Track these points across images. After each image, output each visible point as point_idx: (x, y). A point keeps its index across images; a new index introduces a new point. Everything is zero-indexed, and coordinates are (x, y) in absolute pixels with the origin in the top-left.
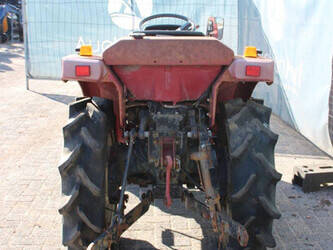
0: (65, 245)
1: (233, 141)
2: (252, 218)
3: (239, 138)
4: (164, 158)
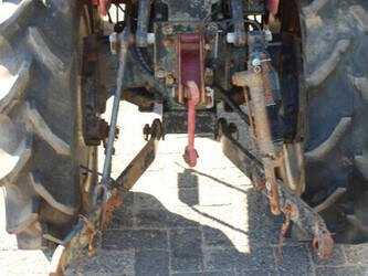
0: (10, 233)
1: (313, 48)
2: (341, 190)
3: (323, 44)
4: (185, 87)
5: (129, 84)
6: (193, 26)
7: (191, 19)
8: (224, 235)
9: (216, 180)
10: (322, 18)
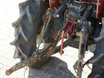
7: (75, 14)
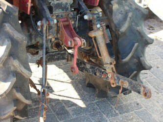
3: (120, 15)
5: (29, 44)
6: (63, 15)
7: (62, 12)
8: (72, 102)
9: (55, 80)
10: (118, 5)
